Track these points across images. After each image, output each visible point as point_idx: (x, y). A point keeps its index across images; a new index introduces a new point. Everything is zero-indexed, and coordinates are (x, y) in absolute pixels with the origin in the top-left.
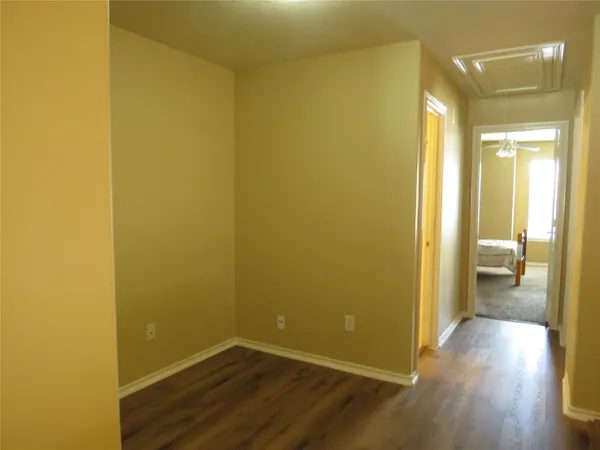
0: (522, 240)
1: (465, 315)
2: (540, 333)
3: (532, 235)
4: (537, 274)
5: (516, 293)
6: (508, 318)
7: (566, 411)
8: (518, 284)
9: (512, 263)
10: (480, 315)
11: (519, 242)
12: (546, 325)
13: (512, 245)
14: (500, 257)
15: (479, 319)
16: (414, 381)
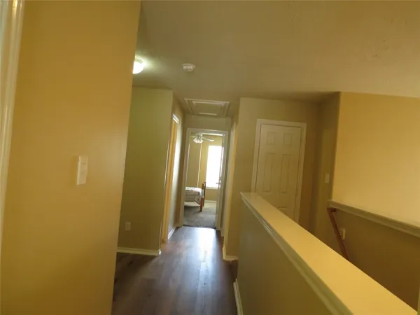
0: (203, 187)
1: (178, 225)
2: (212, 232)
3: (208, 185)
4: (210, 206)
5: (201, 215)
6: (198, 226)
7: (224, 258)
8: (201, 211)
9: (198, 199)
10: (184, 225)
11: (203, 188)
12: (215, 228)
13: (199, 190)
14: (193, 196)
15: (184, 227)
16: (160, 253)
